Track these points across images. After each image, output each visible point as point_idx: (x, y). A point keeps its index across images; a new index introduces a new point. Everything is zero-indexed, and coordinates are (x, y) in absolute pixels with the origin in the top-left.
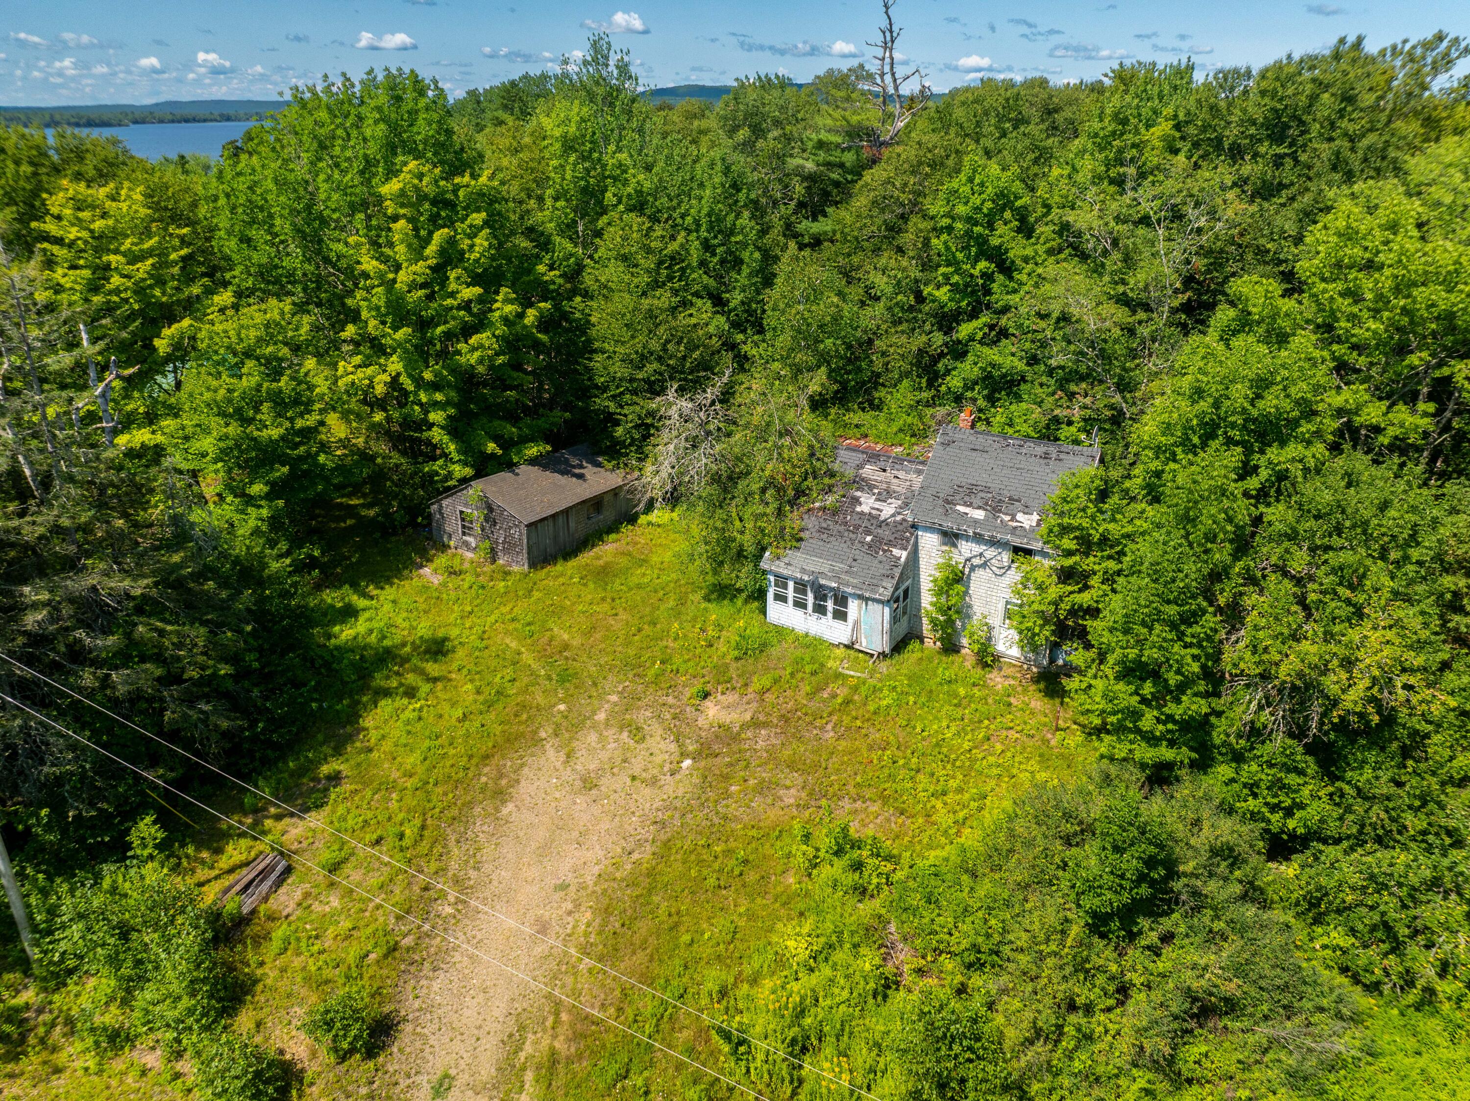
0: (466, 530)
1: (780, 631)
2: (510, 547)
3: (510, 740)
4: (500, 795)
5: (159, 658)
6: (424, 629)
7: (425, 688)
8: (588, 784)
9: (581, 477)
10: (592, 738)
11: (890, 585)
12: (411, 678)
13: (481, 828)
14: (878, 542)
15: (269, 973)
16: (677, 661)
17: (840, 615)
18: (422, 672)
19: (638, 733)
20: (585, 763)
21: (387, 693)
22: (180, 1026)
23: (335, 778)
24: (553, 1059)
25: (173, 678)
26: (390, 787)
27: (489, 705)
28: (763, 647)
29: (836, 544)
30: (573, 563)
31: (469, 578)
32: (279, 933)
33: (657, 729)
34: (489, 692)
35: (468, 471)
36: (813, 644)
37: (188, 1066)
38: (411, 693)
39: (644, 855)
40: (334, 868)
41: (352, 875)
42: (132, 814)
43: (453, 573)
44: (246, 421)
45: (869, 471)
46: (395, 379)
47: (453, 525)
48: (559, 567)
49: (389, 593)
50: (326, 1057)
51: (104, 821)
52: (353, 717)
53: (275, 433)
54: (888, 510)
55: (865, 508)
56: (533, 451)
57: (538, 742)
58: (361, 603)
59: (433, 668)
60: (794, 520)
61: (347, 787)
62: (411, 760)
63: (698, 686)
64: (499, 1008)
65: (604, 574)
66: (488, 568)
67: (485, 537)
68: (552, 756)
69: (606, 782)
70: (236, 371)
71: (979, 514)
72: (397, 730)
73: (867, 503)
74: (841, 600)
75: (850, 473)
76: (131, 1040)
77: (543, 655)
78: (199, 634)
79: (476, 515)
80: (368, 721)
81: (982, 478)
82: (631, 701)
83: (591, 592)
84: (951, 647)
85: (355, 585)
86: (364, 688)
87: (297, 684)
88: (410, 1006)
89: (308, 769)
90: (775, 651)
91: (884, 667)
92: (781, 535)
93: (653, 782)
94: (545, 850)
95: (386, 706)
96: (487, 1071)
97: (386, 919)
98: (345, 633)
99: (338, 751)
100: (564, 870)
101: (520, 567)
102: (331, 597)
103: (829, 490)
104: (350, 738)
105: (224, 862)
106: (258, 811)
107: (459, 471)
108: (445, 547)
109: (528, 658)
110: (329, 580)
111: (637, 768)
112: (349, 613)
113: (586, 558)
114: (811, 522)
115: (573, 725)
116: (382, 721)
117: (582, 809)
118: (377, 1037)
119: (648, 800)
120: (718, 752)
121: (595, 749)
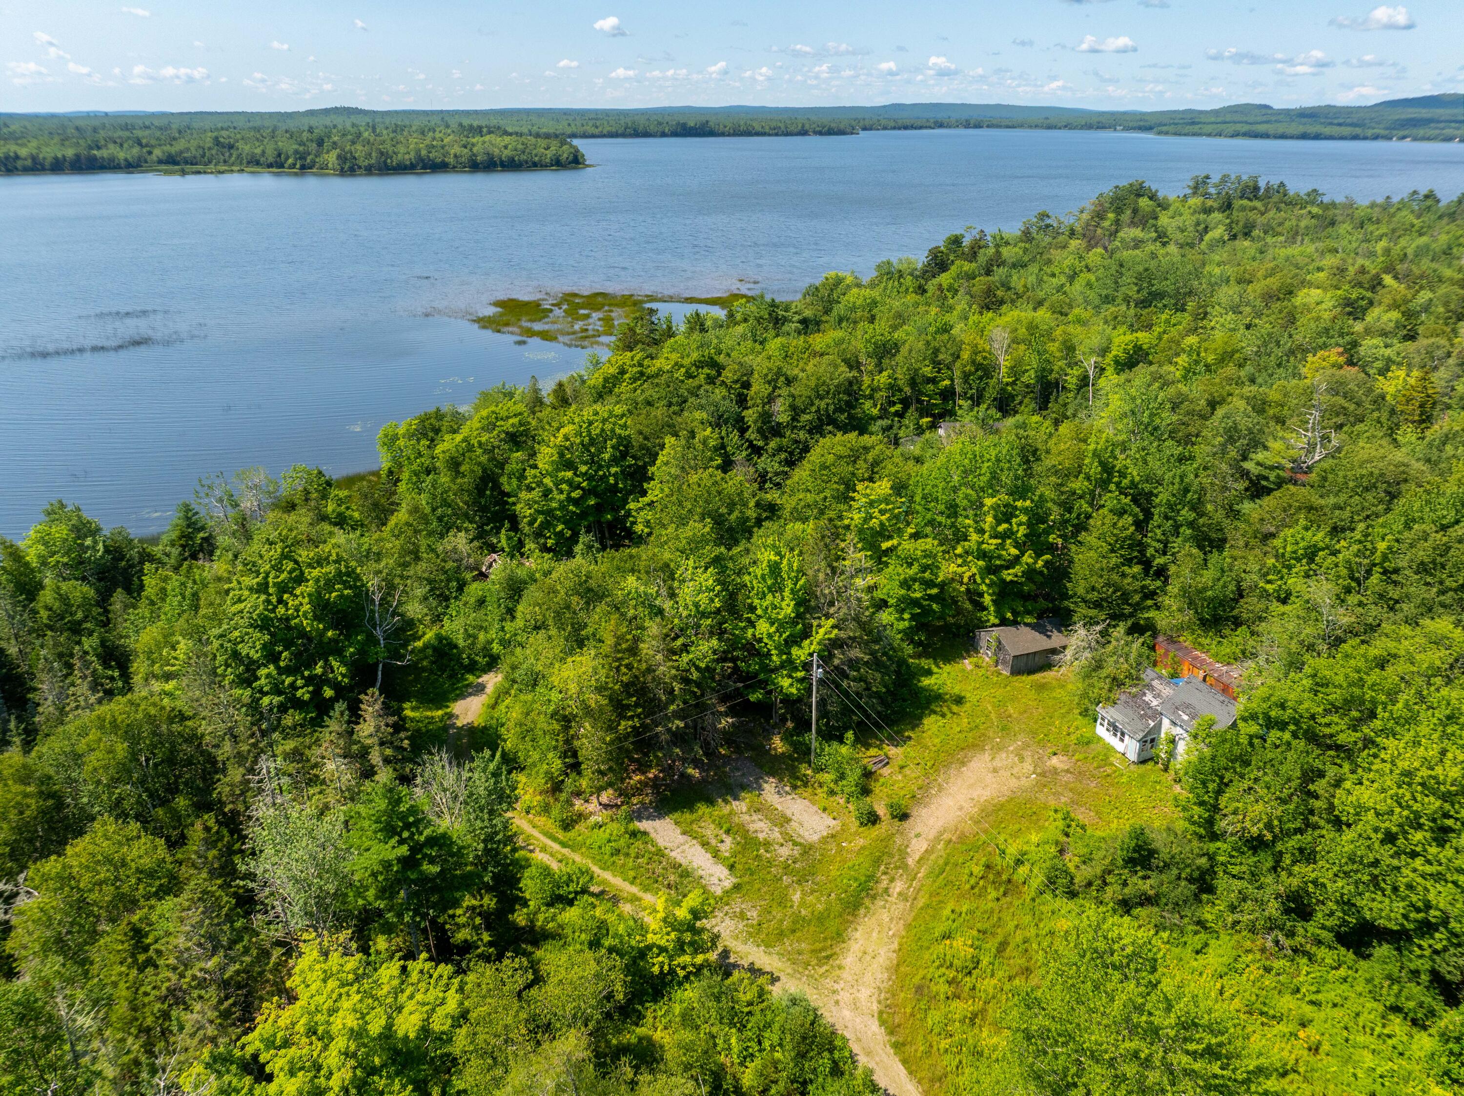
0: (988, 648)
1: (1100, 739)
2: (1004, 662)
3: (974, 746)
4: (963, 764)
5: (865, 682)
6: (956, 690)
7: (949, 715)
8: (995, 770)
9: (1049, 637)
10: (1004, 755)
11: (1142, 735)
12: (945, 709)
13: (952, 772)
14: (1145, 714)
15: (877, 790)
16: (1051, 737)
17: (1122, 740)
18: (950, 709)
19: (1022, 759)
20: (997, 763)
21: (935, 712)
22: (851, 795)
23: (910, 738)
24: (950, 841)
25: (868, 689)
26: (927, 748)
27: (971, 730)
28: (1088, 743)
29: (1129, 711)
30: (1032, 677)
31: (983, 671)
32: (882, 780)
33: (1029, 760)
34: (973, 725)
35: (997, 621)
36: (1109, 749)
37: (851, 807)
38: (943, 716)
39: (1003, 799)
40: (902, 767)
41: (907, 771)
42: (846, 729)
43: (977, 666)
44: (909, 588)
45: (1156, 683)
46: (974, 575)
47: (983, 643)
48: (1024, 678)
49: (947, 668)
50: (889, 816)
51: (838, 729)
52: (920, 718)
53: (918, 595)
54: (1155, 703)
55: (1146, 699)
56: (1029, 620)
57: (984, 750)
58: (935, 669)
59: (955, 708)
60: (1116, 694)
61: (912, 743)
62: (937, 741)
63: (1054, 749)
64: (940, 824)
65: (1041, 687)
66: (993, 669)
67: (995, 654)
68: (987, 756)
69: (1002, 772)
70: (910, 565)
71: (1186, 717)
72: (934, 729)
73: (1148, 697)
74: (1123, 734)
75: (1147, 681)
76: (836, 794)
77: (1000, 717)
78: (878, 676)
79: (994, 644)
80: (926, 721)
81: (1193, 701)
82: (1026, 746)
83: (1032, 694)
84: (1166, 769)
85: (935, 659)
86: (927, 708)
87: (904, 700)
88: (914, 813)
89: (899, 733)
90: (1092, 746)
91: (1132, 767)
92: (1108, 699)
93: (1018, 778)
94: (971, 786)
95: (933, 717)
96: (931, 837)
97: (914, 788)
98: (926, 682)
99: (913, 729)
100: (975, 795)
101: (1006, 673)
102: (925, 663)
103: (1136, 685)
104: (918, 726)
105: (868, 753)
106: (882, 741)
107: (993, 620)
108: (977, 652)
109: (993, 716)
110: (925, 654)
111: (1015, 771)
112: (929, 673)
113: (1037, 677)
114: (1123, 697)
115: (1000, 748)
116: (931, 723)
117: (989, 778)
118: (904, 817)
119: (1013, 783)
120: (1048, 776)
121: (1003, 759)
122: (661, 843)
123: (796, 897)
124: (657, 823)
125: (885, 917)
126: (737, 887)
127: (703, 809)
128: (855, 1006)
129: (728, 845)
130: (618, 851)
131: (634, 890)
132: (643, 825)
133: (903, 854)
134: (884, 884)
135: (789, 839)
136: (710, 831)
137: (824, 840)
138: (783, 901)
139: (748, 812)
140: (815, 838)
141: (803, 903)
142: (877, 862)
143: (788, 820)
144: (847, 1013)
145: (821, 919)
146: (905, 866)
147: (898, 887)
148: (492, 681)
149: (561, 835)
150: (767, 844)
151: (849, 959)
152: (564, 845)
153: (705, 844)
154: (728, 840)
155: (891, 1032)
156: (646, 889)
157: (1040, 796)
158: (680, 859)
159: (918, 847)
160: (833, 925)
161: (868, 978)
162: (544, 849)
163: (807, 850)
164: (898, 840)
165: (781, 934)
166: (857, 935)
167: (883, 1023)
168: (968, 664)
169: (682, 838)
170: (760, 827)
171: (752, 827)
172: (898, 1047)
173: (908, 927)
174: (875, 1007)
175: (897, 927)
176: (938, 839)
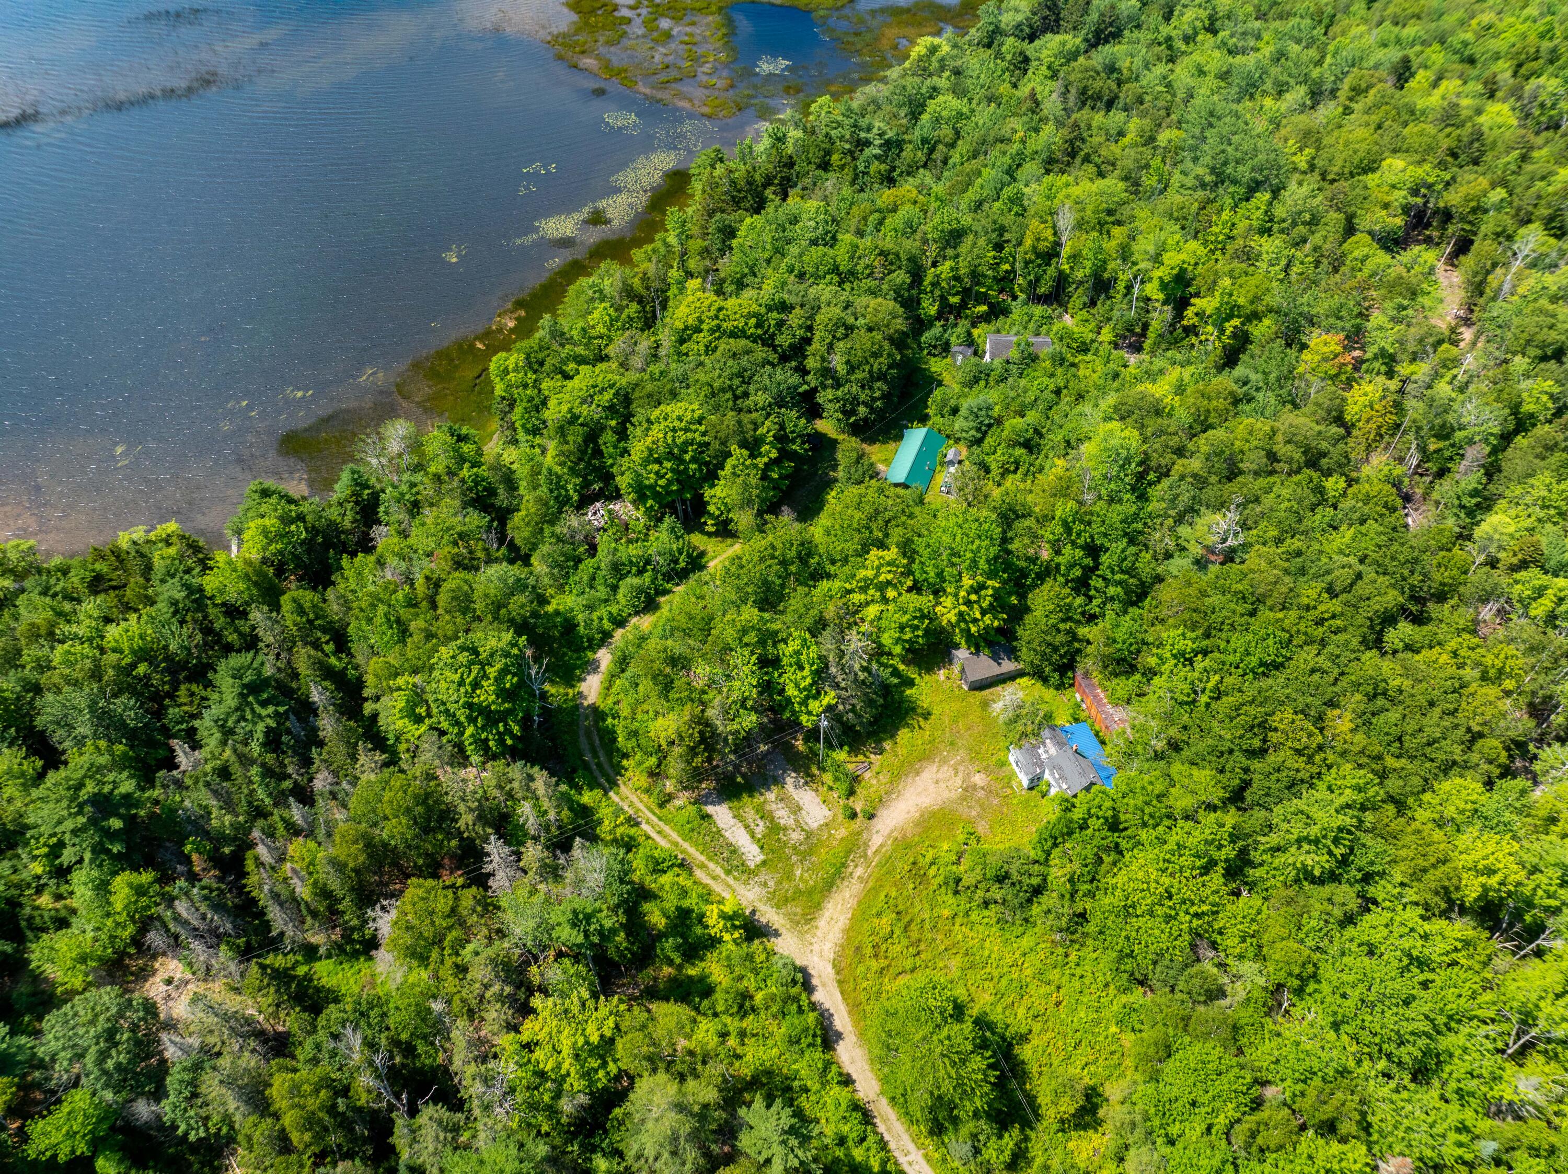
0: (957, 665)
2: (966, 680)
3: (928, 758)
4: (918, 773)
6: (927, 704)
7: (917, 729)
8: (937, 782)
10: (946, 768)
11: (1031, 776)
12: (915, 723)
13: (910, 780)
14: (1037, 762)
15: (859, 792)
16: (980, 756)
17: (1021, 772)
18: (919, 723)
19: (957, 773)
20: (940, 776)
21: (908, 725)
22: (842, 793)
23: (886, 748)
24: (896, 839)
26: (897, 756)
27: (929, 743)
29: (1029, 756)
30: (983, 693)
31: (950, 683)
32: (863, 783)
33: (961, 775)
34: (931, 738)
36: (1013, 773)
37: (841, 803)
38: (913, 729)
39: (936, 808)
40: (878, 773)
41: (880, 776)
43: (948, 678)
45: (1047, 743)
47: (954, 660)
48: (977, 693)
49: (927, 678)
50: (862, 815)
52: (896, 730)
54: (1044, 756)
57: (934, 762)
58: (918, 679)
59: (922, 722)
60: (1023, 742)
61: (887, 752)
62: (905, 751)
63: (980, 767)
64: (893, 823)
66: (958, 683)
67: (961, 672)
68: (935, 768)
69: (941, 784)
71: (1057, 776)
72: (904, 741)
73: (1041, 751)
75: (1043, 738)
76: (833, 791)
77: (952, 731)
79: (960, 667)
80: (899, 733)
81: (1064, 765)
82: (962, 761)
85: (920, 669)
86: (904, 720)
88: (879, 814)
91: (1023, 791)
92: (1018, 744)
93: (950, 790)
94: (919, 793)
95: (905, 730)
96: (886, 833)
97: (883, 792)
98: (909, 692)
99: (890, 739)
100: (920, 802)
101: (965, 688)
102: (913, 673)
103: (1036, 740)
104: (894, 737)
105: (858, 759)
106: (868, 749)
108: (950, 666)
109: (947, 730)
111: (949, 784)
112: (913, 682)
113: (987, 693)
114: (1026, 746)
115: (944, 761)
116: (904, 735)
117: (932, 788)
118: (871, 817)
119: (946, 795)
120: (968, 789)
121: (946, 771)
122: (721, 825)
123: (798, 873)
124: (718, 808)
125: (847, 895)
126: (764, 863)
127: (745, 798)
128: (821, 955)
129: (760, 830)
130: (693, 830)
131: (702, 858)
132: (710, 809)
133: (866, 845)
134: (850, 869)
135: (799, 825)
136: (750, 814)
137: (820, 828)
138: (789, 876)
139: (775, 802)
140: (815, 826)
141: (801, 878)
142: (849, 852)
143: (800, 809)
144: (816, 959)
145: (810, 892)
146: (865, 856)
147: (859, 871)
148: (605, 657)
149: (657, 811)
150: (785, 829)
151: (822, 923)
152: (660, 819)
153: (747, 827)
154: (761, 823)
155: (838, 973)
156: (710, 859)
157: (960, 808)
158: (731, 839)
159: (876, 841)
160: (816, 897)
161: (831, 936)
162: (648, 822)
163: (809, 835)
164: (865, 835)
165: (786, 900)
166: (830, 906)
167: (834, 966)
168: (942, 674)
169: (733, 821)
170: (783, 815)
171: (777, 814)
172: (840, 982)
173: (859, 902)
174: (832, 956)
175: (853, 902)
176: (889, 836)
